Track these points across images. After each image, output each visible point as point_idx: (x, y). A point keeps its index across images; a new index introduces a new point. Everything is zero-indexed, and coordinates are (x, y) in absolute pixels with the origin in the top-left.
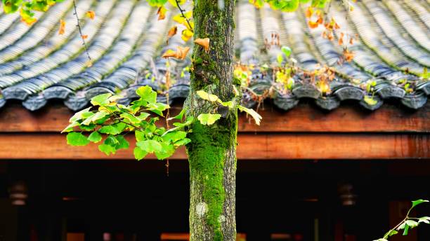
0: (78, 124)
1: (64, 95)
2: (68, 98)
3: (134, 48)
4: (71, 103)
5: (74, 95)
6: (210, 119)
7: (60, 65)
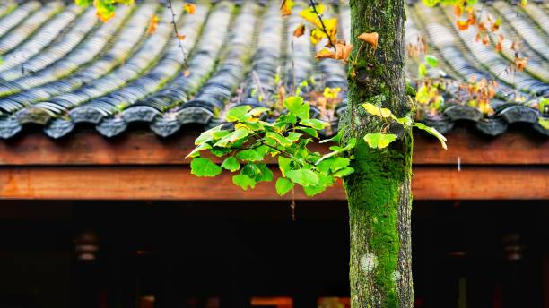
0: (209, 147)
1: (149, 117)
2: (154, 121)
3: (217, 62)
4: (158, 127)
5: (162, 117)
6: (381, 141)
7: (128, 82)
